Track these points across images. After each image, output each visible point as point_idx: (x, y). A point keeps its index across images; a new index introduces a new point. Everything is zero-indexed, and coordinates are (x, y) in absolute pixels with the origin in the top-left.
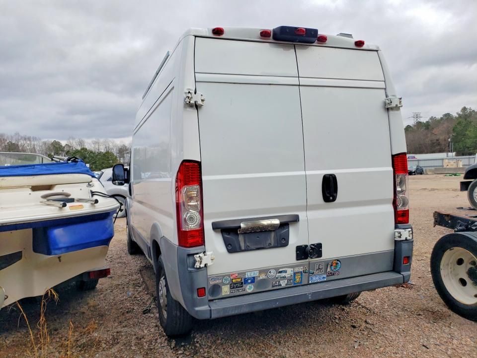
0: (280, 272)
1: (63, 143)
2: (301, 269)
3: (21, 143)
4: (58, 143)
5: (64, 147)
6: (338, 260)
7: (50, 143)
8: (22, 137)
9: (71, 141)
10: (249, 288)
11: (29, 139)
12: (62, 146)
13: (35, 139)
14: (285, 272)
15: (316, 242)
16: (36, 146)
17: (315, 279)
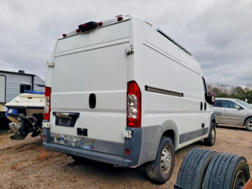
0: (72, 139)
1: (243, 87)
2: (79, 140)
3: (220, 88)
4: (240, 88)
5: (244, 90)
6: (94, 140)
7: (235, 88)
8: (220, 85)
9: (248, 87)
10: (62, 142)
11: (224, 86)
12: (242, 89)
13: (227, 86)
14: (73, 139)
15: (85, 128)
16: (227, 90)
17: (85, 147)
